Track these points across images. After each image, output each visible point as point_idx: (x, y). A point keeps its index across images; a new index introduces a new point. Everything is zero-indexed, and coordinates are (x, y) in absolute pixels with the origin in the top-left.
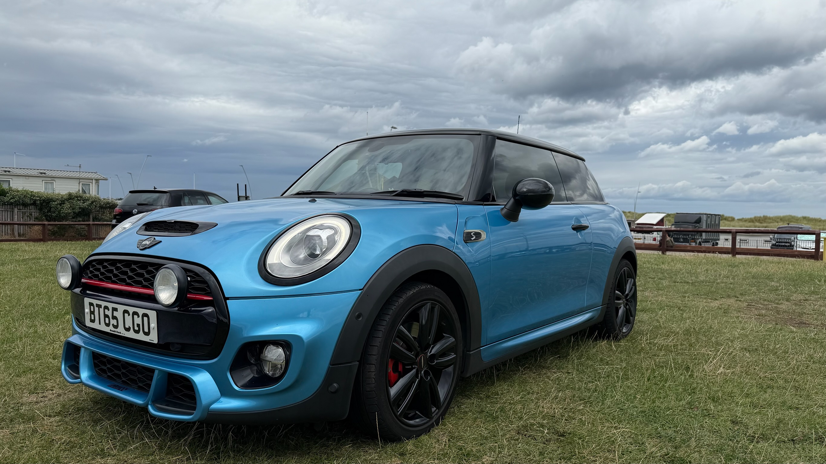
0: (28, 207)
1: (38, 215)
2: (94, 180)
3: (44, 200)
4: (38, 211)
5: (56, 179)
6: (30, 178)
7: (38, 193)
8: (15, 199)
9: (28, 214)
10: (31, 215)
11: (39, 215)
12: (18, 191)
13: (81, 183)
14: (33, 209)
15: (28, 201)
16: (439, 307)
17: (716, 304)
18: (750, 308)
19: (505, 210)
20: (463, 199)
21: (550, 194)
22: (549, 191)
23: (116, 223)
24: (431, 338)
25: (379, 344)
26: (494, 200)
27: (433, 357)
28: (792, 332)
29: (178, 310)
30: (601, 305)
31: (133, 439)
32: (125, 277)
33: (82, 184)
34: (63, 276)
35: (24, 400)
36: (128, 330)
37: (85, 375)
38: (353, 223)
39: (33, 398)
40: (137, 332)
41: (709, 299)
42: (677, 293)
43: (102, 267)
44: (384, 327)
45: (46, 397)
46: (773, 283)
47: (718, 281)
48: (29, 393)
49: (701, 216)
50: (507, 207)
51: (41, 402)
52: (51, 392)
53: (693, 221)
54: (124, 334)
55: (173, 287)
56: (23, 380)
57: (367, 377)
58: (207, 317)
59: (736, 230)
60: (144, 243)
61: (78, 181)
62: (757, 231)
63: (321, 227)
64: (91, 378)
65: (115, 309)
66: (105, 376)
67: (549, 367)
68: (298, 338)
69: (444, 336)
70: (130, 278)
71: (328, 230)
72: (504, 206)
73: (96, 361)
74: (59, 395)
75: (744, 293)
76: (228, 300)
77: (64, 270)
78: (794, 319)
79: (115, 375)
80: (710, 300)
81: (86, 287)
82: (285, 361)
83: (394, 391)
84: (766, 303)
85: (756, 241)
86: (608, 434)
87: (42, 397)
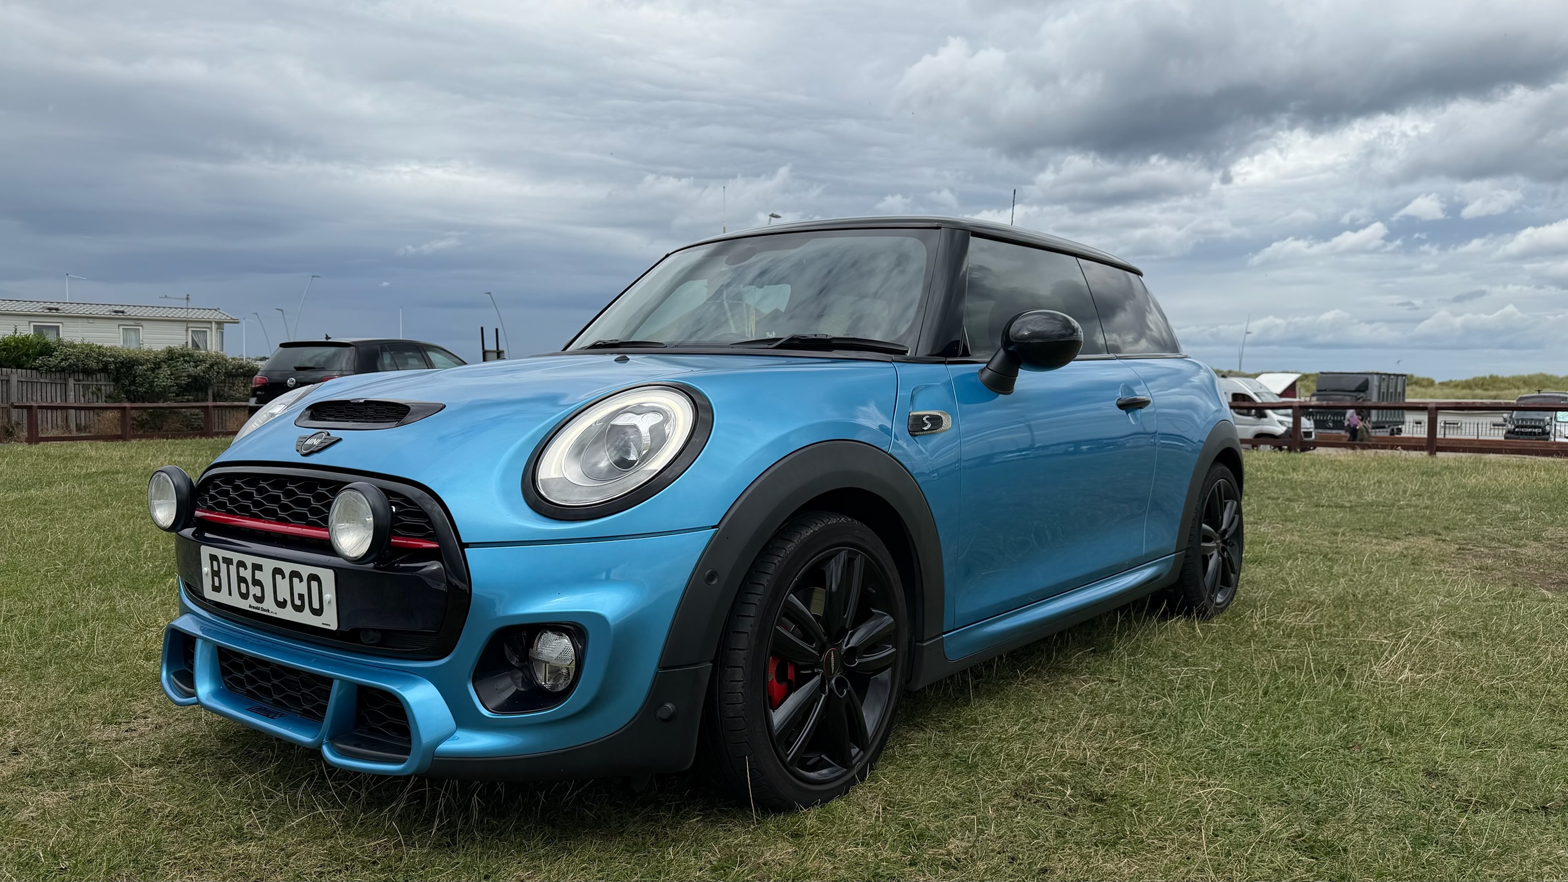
0: (94, 376)
1: (112, 390)
2: (213, 323)
3: (122, 363)
4: (112, 383)
5: (143, 323)
6: (96, 321)
7: (111, 349)
8: (70, 361)
9: (94, 389)
10: (100, 390)
11: (114, 390)
12: (75, 346)
13: (190, 330)
14: (103, 379)
15: (93, 364)
16: (864, 559)
17: (1395, 547)
18: (1463, 554)
19: (988, 372)
20: (907, 352)
21: (1074, 341)
22: (1072, 334)
23: (256, 403)
24: (849, 616)
25: (750, 628)
26: (966, 353)
27: (852, 652)
28: (1545, 600)
29: (375, 567)
30: (1174, 551)
31: (296, 807)
32: (275, 506)
33: (192, 331)
34: (160, 505)
35: (96, 734)
36: (282, 605)
37: (204, 689)
38: (697, 401)
39: (111, 733)
40: (299, 609)
41: (1384, 537)
42: (1321, 527)
43: (232, 488)
44: (759, 597)
45: (134, 730)
46: (1508, 506)
47: (1402, 503)
48: (103, 724)
49: (1369, 377)
50: (992, 366)
51: (126, 739)
52: (143, 721)
53: (1353, 389)
54: (276, 613)
55: (365, 524)
56: (91, 698)
57: (729, 691)
58: (428, 580)
59: (1437, 403)
60: (309, 442)
61: (184, 326)
62: (1478, 405)
63: (639, 410)
64: (217, 694)
65: (257, 567)
66: (242, 690)
67: (1074, 670)
68: (598, 618)
69: (873, 614)
70: (284, 508)
71: (651, 414)
72: (985, 365)
73: (224, 664)
74: (158, 727)
75: (1452, 526)
76: (468, 547)
77: (162, 495)
78: (1549, 574)
79: (260, 688)
80: (1385, 541)
81: (203, 526)
82: (574, 662)
83: (779, 716)
84: (1494, 544)
85: (1476, 426)
86: (1188, 797)
87: (127, 731)
